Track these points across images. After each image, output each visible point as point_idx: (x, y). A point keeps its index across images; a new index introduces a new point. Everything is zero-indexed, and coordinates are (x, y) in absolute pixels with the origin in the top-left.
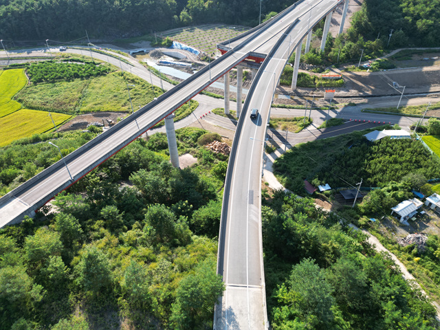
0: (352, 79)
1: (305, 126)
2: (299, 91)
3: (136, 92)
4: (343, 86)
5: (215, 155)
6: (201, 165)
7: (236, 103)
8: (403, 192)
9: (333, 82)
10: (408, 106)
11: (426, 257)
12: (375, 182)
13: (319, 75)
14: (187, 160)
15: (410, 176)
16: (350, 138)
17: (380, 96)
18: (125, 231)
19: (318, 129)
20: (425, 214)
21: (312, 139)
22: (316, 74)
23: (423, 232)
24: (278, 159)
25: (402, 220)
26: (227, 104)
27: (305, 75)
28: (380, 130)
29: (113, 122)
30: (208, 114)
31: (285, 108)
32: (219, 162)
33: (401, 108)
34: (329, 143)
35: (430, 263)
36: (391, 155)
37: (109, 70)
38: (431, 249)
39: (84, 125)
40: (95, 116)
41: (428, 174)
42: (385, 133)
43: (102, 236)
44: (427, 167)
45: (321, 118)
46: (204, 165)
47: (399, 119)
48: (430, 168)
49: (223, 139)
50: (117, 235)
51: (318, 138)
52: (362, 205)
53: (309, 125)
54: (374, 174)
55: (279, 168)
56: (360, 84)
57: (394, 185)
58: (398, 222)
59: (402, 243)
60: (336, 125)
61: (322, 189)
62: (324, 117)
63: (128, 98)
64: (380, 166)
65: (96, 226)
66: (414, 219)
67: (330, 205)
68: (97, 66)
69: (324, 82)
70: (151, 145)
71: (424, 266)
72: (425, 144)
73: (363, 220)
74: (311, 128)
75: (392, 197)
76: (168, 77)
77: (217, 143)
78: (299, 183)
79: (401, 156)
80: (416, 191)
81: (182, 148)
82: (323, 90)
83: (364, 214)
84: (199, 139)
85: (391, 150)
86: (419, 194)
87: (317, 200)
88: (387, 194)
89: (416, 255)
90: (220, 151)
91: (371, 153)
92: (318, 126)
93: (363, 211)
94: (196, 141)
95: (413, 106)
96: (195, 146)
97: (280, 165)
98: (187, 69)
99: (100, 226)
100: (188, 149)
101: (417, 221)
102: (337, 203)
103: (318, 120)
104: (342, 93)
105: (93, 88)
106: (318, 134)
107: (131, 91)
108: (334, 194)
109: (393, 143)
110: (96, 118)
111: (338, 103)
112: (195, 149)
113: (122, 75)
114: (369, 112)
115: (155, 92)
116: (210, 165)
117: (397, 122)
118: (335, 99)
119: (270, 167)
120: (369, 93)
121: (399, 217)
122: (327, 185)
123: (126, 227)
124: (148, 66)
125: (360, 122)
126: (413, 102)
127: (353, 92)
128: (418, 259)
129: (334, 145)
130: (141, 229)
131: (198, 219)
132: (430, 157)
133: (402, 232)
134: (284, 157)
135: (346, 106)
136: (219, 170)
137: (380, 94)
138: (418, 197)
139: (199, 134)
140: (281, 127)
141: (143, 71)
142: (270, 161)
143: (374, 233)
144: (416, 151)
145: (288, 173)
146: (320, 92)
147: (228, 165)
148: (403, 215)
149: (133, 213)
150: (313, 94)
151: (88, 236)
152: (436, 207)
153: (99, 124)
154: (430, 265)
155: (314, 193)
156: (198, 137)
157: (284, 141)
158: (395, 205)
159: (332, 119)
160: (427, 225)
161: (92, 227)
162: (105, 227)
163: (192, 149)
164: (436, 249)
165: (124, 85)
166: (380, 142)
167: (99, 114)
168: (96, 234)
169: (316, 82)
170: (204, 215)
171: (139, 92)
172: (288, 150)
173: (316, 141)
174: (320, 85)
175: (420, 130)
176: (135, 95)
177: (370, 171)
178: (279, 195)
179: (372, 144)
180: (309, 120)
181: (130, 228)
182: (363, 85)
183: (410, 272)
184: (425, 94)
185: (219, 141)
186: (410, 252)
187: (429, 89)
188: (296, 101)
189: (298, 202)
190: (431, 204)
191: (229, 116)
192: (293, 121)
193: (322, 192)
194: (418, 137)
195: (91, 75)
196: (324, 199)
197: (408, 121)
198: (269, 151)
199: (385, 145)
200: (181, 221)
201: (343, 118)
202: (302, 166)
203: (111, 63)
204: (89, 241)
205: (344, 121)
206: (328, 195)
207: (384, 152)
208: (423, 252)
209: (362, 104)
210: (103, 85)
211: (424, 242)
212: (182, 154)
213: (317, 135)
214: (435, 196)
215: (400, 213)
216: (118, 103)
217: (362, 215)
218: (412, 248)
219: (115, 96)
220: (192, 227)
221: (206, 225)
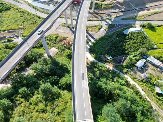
0: (116, 4)
1: (100, 29)
2: (96, 11)
3: (25, 18)
4: (113, 7)
5: (65, 47)
6: (59, 53)
7: (70, 20)
8: (139, 57)
9: (109, 6)
10: (138, 16)
11: (148, 83)
12: (128, 53)
13: (103, 3)
14: (53, 51)
15: (140, 50)
16: (117, 33)
17: (127, 11)
18: (32, 97)
19: (105, 30)
20: (147, 65)
21: (103, 35)
22: (102, 2)
23: (146, 72)
24: (90, 46)
25: (139, 68)
26: (67, 21)
27: (98, 3)
28: (129, 28)
29: (17, 35)
30: (59, 27)
31: (91, 21)
32: (67, 50)
33: (136, 17)
34: (110, 36)
35: (149, 85)
36: (133, 40)
37: (11, 7)
38: (150, 80)
39: (4, 38)
40: (8, 32)
41: (147, 47)
42: (131, 30)
43: (22, 102)
44: (146, 44)
45: (106, 25)
46: (61, 52)
47: (135, 22)
48: (148, 44)
49: (67, 38)
50: (28, 101)
51: (105, 34)
52: (124, 64)
53: (101, 28)
54: (128, 49)
55: (91, 50)
56: (120, 6)
57: (135, 54)
58: (137, 69)
59: (139, 78)
60: (112, 27)
61: (109, 58)
62: (107, 24)
63: (22, 21)
64: (129, 45)
65: (18, 98)
66: (143, 67)
67: (112, 65)
68: (5, 5)
69: (105, 6)
70: (36, 46)
71: (147, 87)
72: (145, 33)
73: (125, 70)
74: (102, 30)
75: (135, 60)
76: (39, 9)
77: (65, 41)
78: (100, 57)
79: (137, 40)
80: (144, 56)
81: (50, 45)
82: (105, 10)
83: (125, 68)
84: (57, 40)
85: (133, 38)
86: (144, 57)
87: (107, 63)
88: (133, 58)
89: (144, 83)
90: (67, 45)
91: (126, 40)
92: (105, 29)
93: (124, 66)
94: (56, 41)
95: (140, 15)
96: (56, 43)
97: (91, 49)
98: (47, 3)
99: (20, 98)
100: (53, 45)
101: (144, 69)
102: (115, 64)
103: (105, 27)
104: (113, 11)
105: (5, 18)
106: (105, 32)
107: (23, 17)
108: (113, 60)
109: (134, 34)
110: (9, 34)
111: (112, 16)
112: (56, 45)
113: (17, 9)
114: (124, 20)
115: (34, 17)
116: (63, 52)
117: (135, 24)
118: (110, 14)
119: (88, 50)
120: (123, 10)
121: (138, 67)
122: (110, 56)
123: (31, 95)
124: (28, 3)
125: (121, 25)
126: (141, 13)
127: (117, 10)
128: (145, 84)
129: (112, 37)
130: (38, 94)
131: (62, 84)
132: (147, 39)
133: (139, 73)
134: (93, 45)
135: (115, 18)
136: (67, 55)
137: (127, 10)
138: (144, 58)
139: (57, 38)
140: (90, 30)
141: (27, 6)
142: (87, 47)
143: (129, 75)
144: (142, 37)
145: (95, 52)
146: (104, 11)
147: (72, 52)
148: (139, 67)
149: (34, 86)
150: (101, 12)
151: (15, 104)
152: (151, 61)
153: (11, 36)
154: (149, 86)
155: (106, 60)
156: (56, 39)
157: (92, 37)
158: (136, 63)
159: (110, 25)
160: (148, 69)
161: (16, 99)
162: (22, 97)
163: (54, 45)
164: (151, 79)
165: (19, 15)
166: (129, 34)
167: (11, 31)
168: (18, 102)
169: (102, 6)
170: (64, 82)
171: (27, 18)
172: (94, 41)
173: (104, 36)
174: (104, 8)
175: (144, 26)
176: (25, 19)
177: (126, 48)
178: (93, 64)
179: (126, 35)
180: (101, 26)
181: (33, 95)
182: (121, 6)
183: (143, 90)
184: (143, 9)
185: (66, 40)
186: (142, 82)
187: (146, 6)
188: (95, 16)
189: (100, 66)
190: (149, 60)
191: (68, 27)
192: (95, 27)
193: (109, 60)
194: (143, 30)
195: (3, 10)
196: (110, 63)
197: (139, 22)
198: (87, 43)
199: (131, 36)
200: (55, 88)
201: (114, 24)
202: (100, 48)
203: (11, 3)
204: (16, 106)
205: (115, 25)
206: (111, 61)
207: (131, 39)
208: (147, 81)
209: (121, 16)
210: (9, 16)
211: (147, 77)
212: (51, 48)
213: (105, 33)
214: (150, 57)
215: (138, 66)
216: (18, 24)
217: (124, 68)
218: (143, 80)
219: (16, 21)
220: (60, 88)
221: (65, 85)
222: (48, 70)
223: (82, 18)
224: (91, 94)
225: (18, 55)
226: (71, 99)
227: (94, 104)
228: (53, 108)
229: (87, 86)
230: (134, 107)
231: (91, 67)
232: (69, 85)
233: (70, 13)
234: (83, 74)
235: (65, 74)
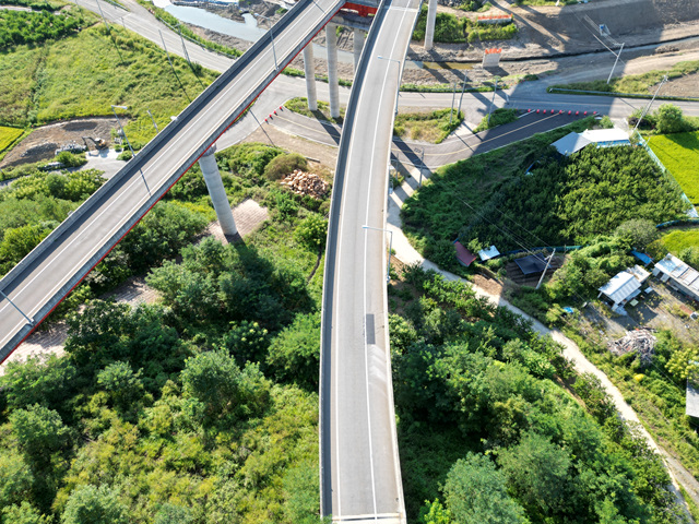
0: (530, 22)
1: (453, 128)
2: (439, 51)
3: (138, 72)
4: (514, 38)
5: (298, 199)
6: (275, 224)
7: (327, 85)
8: (618, 257)
9: (498, 30)
10: (625, 76)
11: (654, 372)
12: (572, 236)
13: (474, 16)
14: (249, 214)
15: (625, 227)
16: (529, 149)
17: (577, 54)
18: (149, 404)
19: (474, 133)
20: (653, 292)
21: (464, 154)
22: (467, 14)
23: (648, 325)
24: (408, 201)
25: (615, 307)
26: (311, 91)
27: (449, 18)
28: (579, 129)
29: (103, 141)
30: (279, 112)
31: (416, 91)
32: (306, 212)
33: (613, 81)
34: (494, 162)
35: (659, 383)
36: (597, 182)
37: (82, 22)
38: (662, 358)
39: (48, 151)
40: (67, 128)
41: (658, 214)
42: (590, 137)
43: (108, 425)
44: (655, 201)
45: (479, 110)
46: (280, 222)
47: (611, 103)
48: (661, 203)
49: (310, 163)
50: (134, 422)
51: (475, 152)
52: (552, 285)
53: (458, 125)
54: (571, 220)
55: (410, 219)
56: (544, 31)
57: (603, 244)
58: (610, 310)
59: (616, 349)
60: (506, 123)
61: (485, 256)
62: (484, 107)
63: (126, 85)
64: (579, 205)
65: (92, 407)
66: (634, 303)
67: (499, 287)
68: (57, 13)
69: (481, 31)
70: (179, 189)
71: (649, 389)
72: (652, 154)
73: (553, 313)
74: (462, 131)
75: (601, 268)
76: (197, 33)
77: (300, 175)
78: (447, 249)
79: (615, 181)
80: (640, 252)
81: (238, 189)
82: (480, 47)
83: (556, 301)
84: (267, 168)
85: (598, 173)
86: (643, 257)
87: (477, 277)
88: (593, 261)
89: (638, 371)
90: (307, 192)
91: (565, 179)
92: (474, 128)
93: (553, 295)
94: (261, 173)
95: (634, 75)
96: (261, 183)
97: (412, 213)
98: (231, 11)
99: (100, 405)
100: (249, 190)
101: (637, 310)
102: (510, 281)
103: (475, 120)
104: (514, 51)
105: (55, 66)
106: (475, 144)
107: (130, 68)
108: (504, 264)
109: (601, 157)
110: (69, 134)
111: (507, 74)
112: (261, 189)
113: (108, 33)
114: (560, 92)
115: (176, 68)
116: (291, 222)
117: (607, 113)
118: (501, 65)
119: (397, 218)
120: (560, 49)
121: (611, 303)
122: (493, 247)
123: (149, 396)
124: (155, 8)
125: (545, 114)
126: (635, 67)
127: (533, 48)
128: (639, 377)
129: (502, 164)
130: (178, 394)
131: (278, 355)
132: (661, 179)
133: (614, 327)
134: (420, 197)
135: (521, 82)
136: (307, 233)
137: (577, 50)
138: (640, 263)
139: (266, 159)
140: (410, 132)
141: (147, 21)
142: (395, 205)
143: (571, 334)
144: (638, 171)
145: (428, 226)
146: (476, 51)
147: (329, 221)
148: (618, 299)
149: (160, 360)
150: (462, 56)
151: (80, 430)
152: (670, 279)
153: (78, 146)
154: (658, 386)
155: (472, 264)
156: (264, 164)
157: (418, 163)
158: (604, 283)
159: (498, 112)
160: (655, 311)
161: (86, 408)
162: (110, 404)
163: (256, 189)
164: (668, 358)
165: (114, 55)
166: (579, 157)
167: (76, 123)
168: (93, 423)
169: (467, 30)
170: (290, 350)
171: (145, 71)
172: (426, 181)
173: (471, 159)
174: (475, 37)
175: (646, 124)
176: (138, 77)
177: (563, 217)
178: (415, 276)
179: (565, 161)
180: (459, 117)
181: (157, 395)
182: (549, 34)
183: (629, 402)
184: (649, 48)
185: (304, 170)
186: (628, 365)
187: (660, 36)
188: (434, 73)
189: (445, 289)
190: (661, 274)
191: (318, 114)
192: (432, 118)
193: (484, 262)
194: (642, 141)
195: (48, 36)
196: (489, 276)
197: (625, 107)
198: (395, 185)
199: (588, 162)
200: (249, 374)
201: (517, 108)
202: (449, 211)
203: (83, 7)
204: (83, 440)
205: (518, 113)
206: (494, 269)
207: (586, 176)
208: (652, 365)
209: (549, 74)
210: (74, 59)
211: (651, 347)
212: (239, 202)
213: (474, 147)
214: (669, 259)
215: (613, 298)
216: (108, 97)
217: (551, 302)
218: (632, 359)
219: (101, 82)
220: (269, 372)
221: (293, 364)
222: (222, 296)
223: (377, 81)
224: (400, 407)
225: (102, 225)
226: (314, 424)
227: (410, 451)
228: (235, 456)
229: (385, 373)
230: (585, 475)
231: (406, 292)
232: (311, 364)
233: (326, 57)
234: (370, 318)
235: (294, 317)
